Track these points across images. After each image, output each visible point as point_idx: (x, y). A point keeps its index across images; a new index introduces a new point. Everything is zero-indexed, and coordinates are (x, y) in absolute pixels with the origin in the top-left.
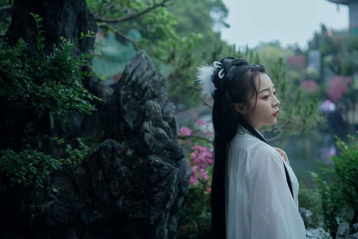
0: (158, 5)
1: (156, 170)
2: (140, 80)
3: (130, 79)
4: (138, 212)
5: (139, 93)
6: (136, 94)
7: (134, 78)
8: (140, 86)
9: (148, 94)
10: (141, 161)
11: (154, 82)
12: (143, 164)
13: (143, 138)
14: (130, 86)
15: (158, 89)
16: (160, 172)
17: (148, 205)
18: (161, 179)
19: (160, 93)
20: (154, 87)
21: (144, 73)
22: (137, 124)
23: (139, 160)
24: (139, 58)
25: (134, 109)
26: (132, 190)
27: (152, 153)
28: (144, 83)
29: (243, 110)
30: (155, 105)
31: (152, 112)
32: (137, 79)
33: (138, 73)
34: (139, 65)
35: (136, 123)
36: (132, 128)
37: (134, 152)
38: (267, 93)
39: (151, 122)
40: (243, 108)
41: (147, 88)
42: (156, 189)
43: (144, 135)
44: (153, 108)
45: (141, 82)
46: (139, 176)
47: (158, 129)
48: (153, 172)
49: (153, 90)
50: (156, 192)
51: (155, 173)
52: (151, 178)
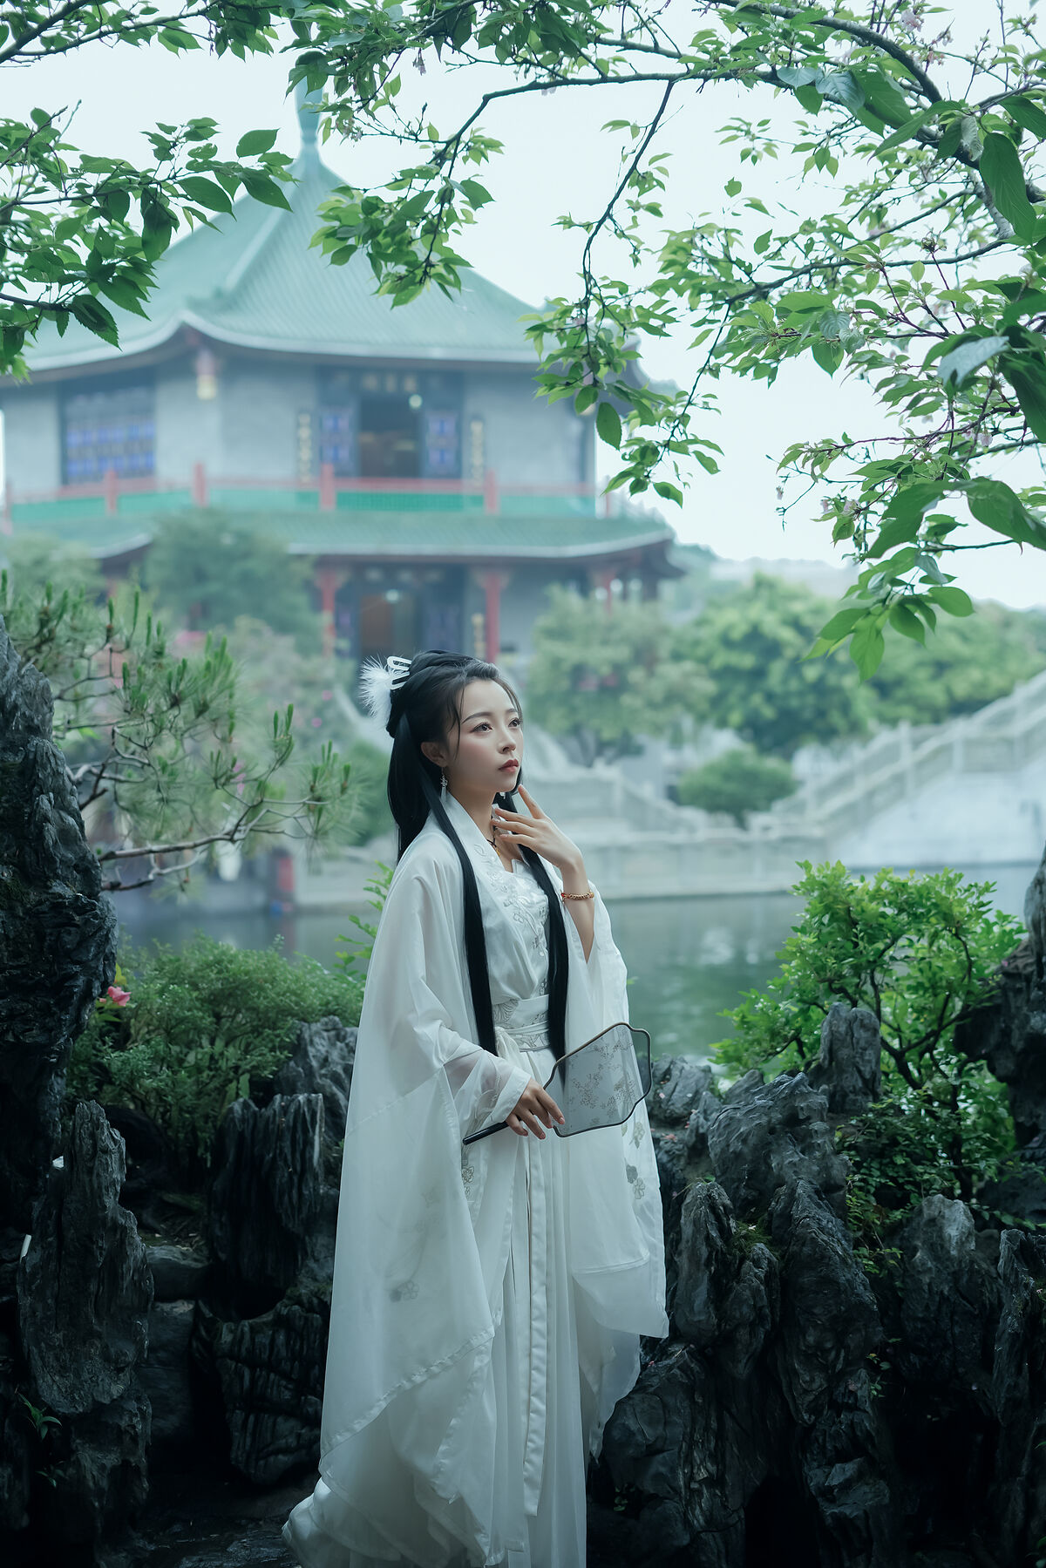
1: (77, 918)
4: (31, 1030)
10: (33, 896)
11: (27, 693)
12: (40, 903)
13: (39, 837)
15: (37, 711)
16: (87, 922)
18: (83, 942)
19: (43, 721)
20: (29, 706)
22: (7, 801)
23: (28, 894)
26: (14, 972)
27: (57, 876)
28: (9, 693)
31: (49, 770)
37: (14, 872)
39: (51, 795)
41: (16, 707)
42: (77, 968)
43: (40, 828)
44: (52, 760)
46: (32, 935)
47: (63, 814)
48: (70, 922)
49: (27, 713)
50: (74, 976)
51: (77, 926)
52: (67, 938)
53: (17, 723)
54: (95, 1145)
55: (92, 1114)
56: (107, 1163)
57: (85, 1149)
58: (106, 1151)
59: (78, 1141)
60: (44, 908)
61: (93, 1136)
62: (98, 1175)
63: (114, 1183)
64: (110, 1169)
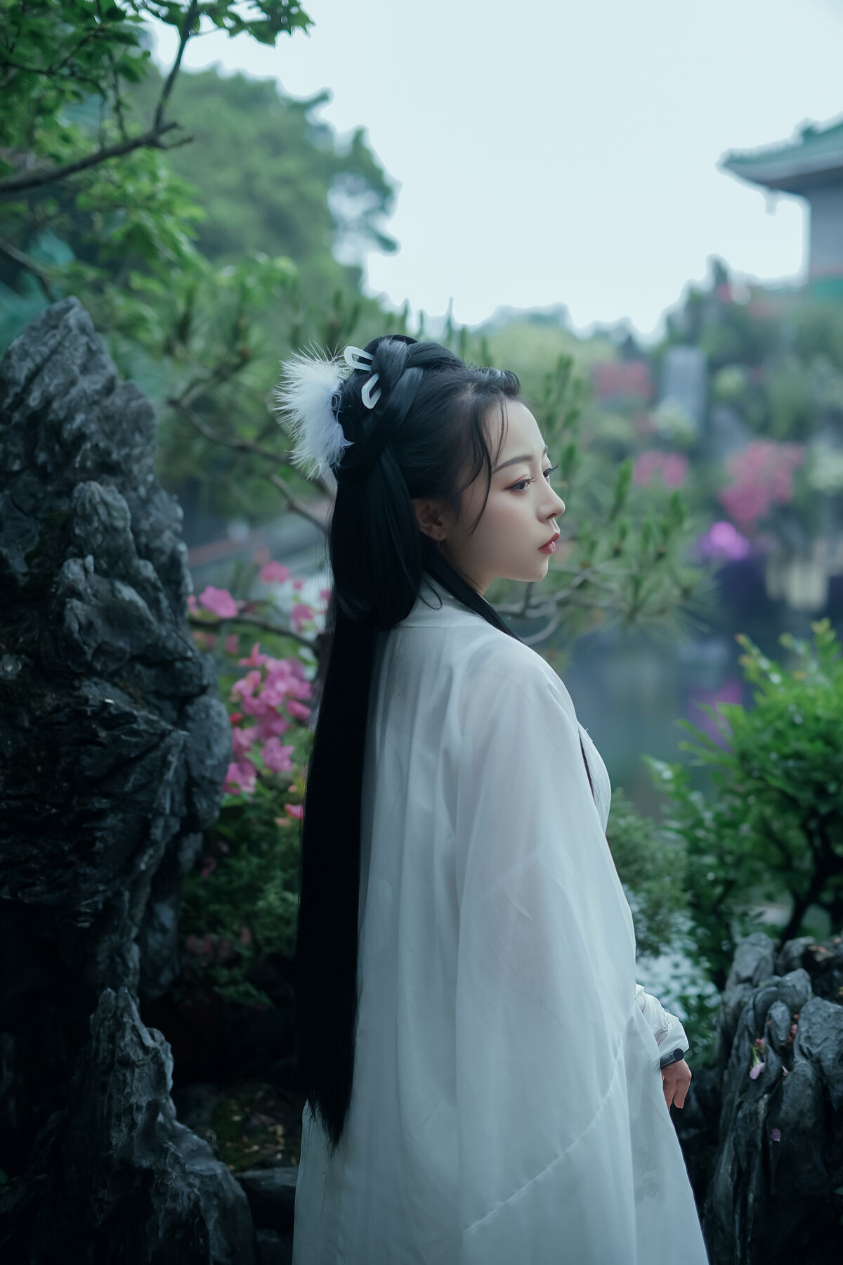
0: (136, 144)
1: (103, 734)
2: (55, 405)
3: (20, 401)
4: (34, 885)
5: (51, 451)
6: (42, 457)
7: (34, 400)
8: (56, 429)
9: (84, 459)
10: (50, 699)
11: (108, 417)
12: (57, 709)
13: (60, 618)
14: (17, 427)
15: (123, 442)
16: (116, 740)
17: (72, 858)
18: (122, 766)
19: (127, 458)
20: (110, 436)
21: (73, 383)
22: (39, 566)
23: (42, 696)
24: (55, 327)
25: (33, 512)
26: (13, 803)
27: (91, 672)
28: (70, 417)
29: (440, 524)
30: (109, 498)
31: (96, 524)
32: (47, 402)
33: (51, 382)
34: (54, 352)
35: (36, 561)
36: (23, 581)
37: (25, 666)
38: (523, 471)
39: (90, 560)
40: (441, 519)
41: (81, 437)
42: (104, 803)
43: (63, 605)
44: (102, 510)
45: (62, 414)
46: (42, 754)
47: (119, 585)
48: (93, 739)
49: (102, 445)
50: (101, 814)
51: (100, 744)
52: (86, 761)
53: (84, 457)
54: (113, 1052)
55: (117, 1007)
56: (125, 1081)
57: (101, 1056)
58: (127, 1063)
59: (94, 1044)
60: (61, 717)
61: (112, 1038)
62: (111, 1097)
63: (129, 1110)
64: (128, 1090)
